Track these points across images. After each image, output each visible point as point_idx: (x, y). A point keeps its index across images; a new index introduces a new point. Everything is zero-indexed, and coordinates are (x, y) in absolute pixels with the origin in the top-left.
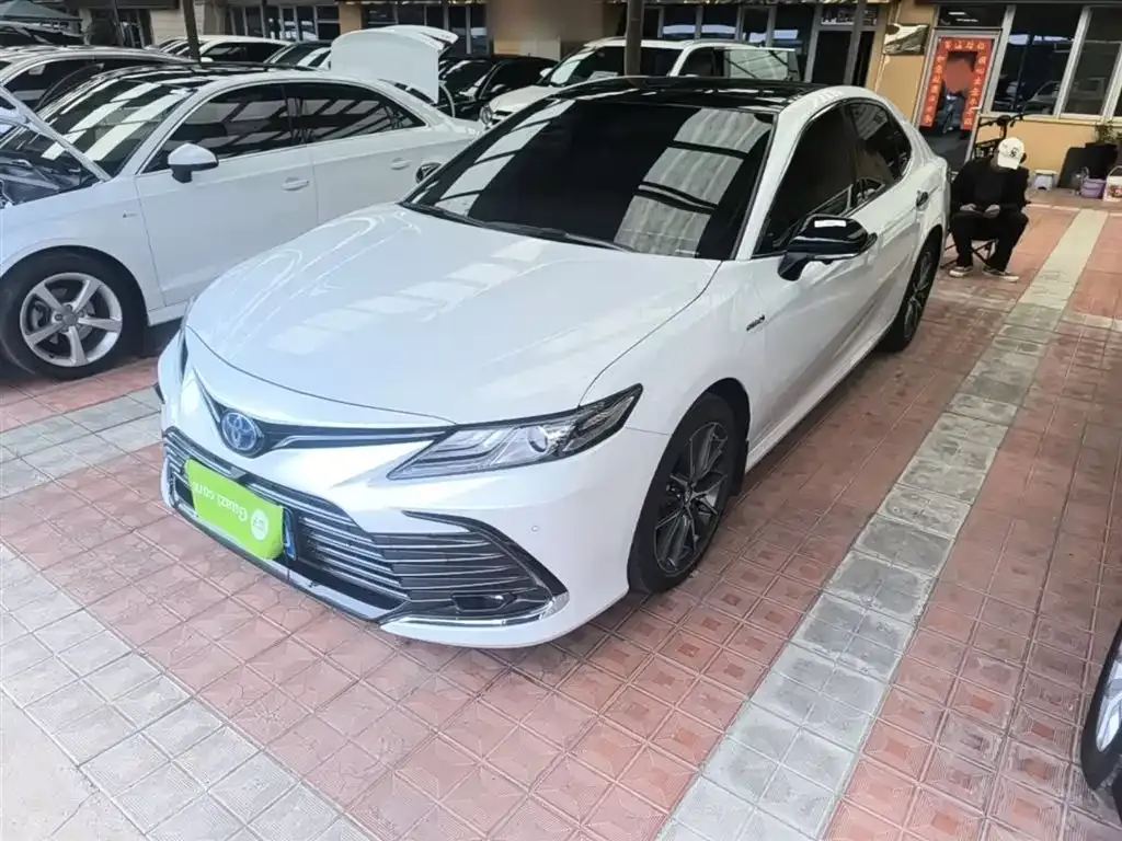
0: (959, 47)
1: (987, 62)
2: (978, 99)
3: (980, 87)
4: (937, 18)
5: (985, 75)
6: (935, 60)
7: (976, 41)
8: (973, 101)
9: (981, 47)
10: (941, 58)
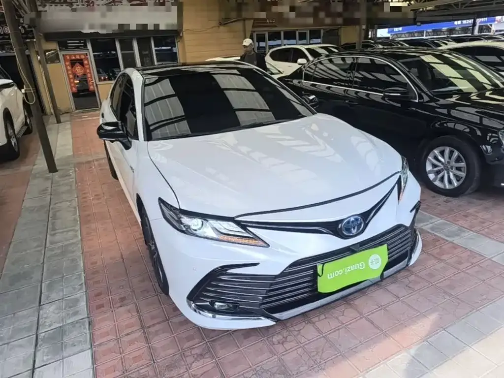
0: (74, 58)
1: (88, 62)
2: (91, 77)
3: (90, 73)
4: (58, 47)
5: (89, 67)
6: (66, 65)
7: (80, 55)
8: (90, 79)
9: (83, 57)
10: (67, 63)
